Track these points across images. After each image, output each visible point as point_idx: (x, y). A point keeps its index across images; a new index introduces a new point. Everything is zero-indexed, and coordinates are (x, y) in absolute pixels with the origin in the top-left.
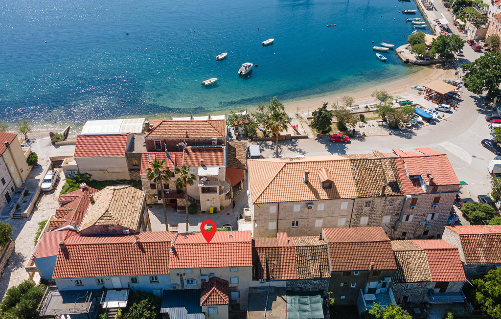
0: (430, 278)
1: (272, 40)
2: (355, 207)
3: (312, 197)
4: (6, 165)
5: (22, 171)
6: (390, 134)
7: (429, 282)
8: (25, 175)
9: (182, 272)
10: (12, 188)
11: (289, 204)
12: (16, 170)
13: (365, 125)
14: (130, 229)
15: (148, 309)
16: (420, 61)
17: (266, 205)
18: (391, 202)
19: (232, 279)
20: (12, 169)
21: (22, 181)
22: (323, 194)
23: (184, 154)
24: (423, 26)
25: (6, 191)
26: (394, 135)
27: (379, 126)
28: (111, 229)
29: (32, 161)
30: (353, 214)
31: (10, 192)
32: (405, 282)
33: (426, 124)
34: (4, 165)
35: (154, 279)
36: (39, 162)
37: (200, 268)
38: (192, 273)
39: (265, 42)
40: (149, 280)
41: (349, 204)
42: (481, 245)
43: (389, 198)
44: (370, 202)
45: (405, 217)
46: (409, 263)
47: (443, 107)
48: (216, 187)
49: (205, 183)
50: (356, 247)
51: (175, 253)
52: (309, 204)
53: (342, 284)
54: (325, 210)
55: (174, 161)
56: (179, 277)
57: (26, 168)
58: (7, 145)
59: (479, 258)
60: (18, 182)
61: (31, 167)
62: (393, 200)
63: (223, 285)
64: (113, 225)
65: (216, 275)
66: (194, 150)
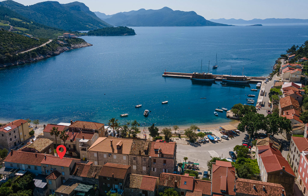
0: (139, 188)
1: (167, 102)
2: (129, 160)
3: (111, 151)
4: (19, 131)
5: (25, 136)
6: (188, 144)
7: (139, 189)
8: (26, 138)
9: (45, 166)
10: (18, 141)
11: (102, 153)
12: (23, 135)
13: (179, 139)
14: (38, 151)
15: (29, 178)
16: (234, 117)
17: (93, 152)
18: (145, 159)
19: (62, 173)
20: (21, 134)
21: (24, 140)
22: (116, 151)
23: (78, 133)
24: (252, 102)
25: (15, 141)
26: (189, 145)
27: (186, 140)
28: (32, 150)
29: (32, 134)
30: (129, 163)
31: (17, 142)
32: (129, 187)
33: (210, 142)
34: (18, 131)
35: (36, 168)
36: (35, 135)
37: (51, 165)
38: (48, 167)
39: (163, 102)
40: (34, 168)
41: (126, 157)
42: (167, 179)
43: (143, 157)
44: (135, 158)
45: (152, 169)
46: (134, 180)
47: (224, 137)
48: (86, 148)
49: (82, 146)
50: (113, 169)
51: (45, 159)
52: (109, 154)
53: (104, 184)
54: (117, 159)
55: (74, 136)
56: (44, 168)
57: (28, 136)
58: (22, 124)
59: (164, 183)
60: (22, 139)
61: (30, 136)
62: (145, 158)
63: (57, 174)
64: (32, 148)
65: (57, 170)
66: (83, 132)
